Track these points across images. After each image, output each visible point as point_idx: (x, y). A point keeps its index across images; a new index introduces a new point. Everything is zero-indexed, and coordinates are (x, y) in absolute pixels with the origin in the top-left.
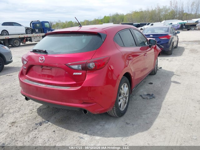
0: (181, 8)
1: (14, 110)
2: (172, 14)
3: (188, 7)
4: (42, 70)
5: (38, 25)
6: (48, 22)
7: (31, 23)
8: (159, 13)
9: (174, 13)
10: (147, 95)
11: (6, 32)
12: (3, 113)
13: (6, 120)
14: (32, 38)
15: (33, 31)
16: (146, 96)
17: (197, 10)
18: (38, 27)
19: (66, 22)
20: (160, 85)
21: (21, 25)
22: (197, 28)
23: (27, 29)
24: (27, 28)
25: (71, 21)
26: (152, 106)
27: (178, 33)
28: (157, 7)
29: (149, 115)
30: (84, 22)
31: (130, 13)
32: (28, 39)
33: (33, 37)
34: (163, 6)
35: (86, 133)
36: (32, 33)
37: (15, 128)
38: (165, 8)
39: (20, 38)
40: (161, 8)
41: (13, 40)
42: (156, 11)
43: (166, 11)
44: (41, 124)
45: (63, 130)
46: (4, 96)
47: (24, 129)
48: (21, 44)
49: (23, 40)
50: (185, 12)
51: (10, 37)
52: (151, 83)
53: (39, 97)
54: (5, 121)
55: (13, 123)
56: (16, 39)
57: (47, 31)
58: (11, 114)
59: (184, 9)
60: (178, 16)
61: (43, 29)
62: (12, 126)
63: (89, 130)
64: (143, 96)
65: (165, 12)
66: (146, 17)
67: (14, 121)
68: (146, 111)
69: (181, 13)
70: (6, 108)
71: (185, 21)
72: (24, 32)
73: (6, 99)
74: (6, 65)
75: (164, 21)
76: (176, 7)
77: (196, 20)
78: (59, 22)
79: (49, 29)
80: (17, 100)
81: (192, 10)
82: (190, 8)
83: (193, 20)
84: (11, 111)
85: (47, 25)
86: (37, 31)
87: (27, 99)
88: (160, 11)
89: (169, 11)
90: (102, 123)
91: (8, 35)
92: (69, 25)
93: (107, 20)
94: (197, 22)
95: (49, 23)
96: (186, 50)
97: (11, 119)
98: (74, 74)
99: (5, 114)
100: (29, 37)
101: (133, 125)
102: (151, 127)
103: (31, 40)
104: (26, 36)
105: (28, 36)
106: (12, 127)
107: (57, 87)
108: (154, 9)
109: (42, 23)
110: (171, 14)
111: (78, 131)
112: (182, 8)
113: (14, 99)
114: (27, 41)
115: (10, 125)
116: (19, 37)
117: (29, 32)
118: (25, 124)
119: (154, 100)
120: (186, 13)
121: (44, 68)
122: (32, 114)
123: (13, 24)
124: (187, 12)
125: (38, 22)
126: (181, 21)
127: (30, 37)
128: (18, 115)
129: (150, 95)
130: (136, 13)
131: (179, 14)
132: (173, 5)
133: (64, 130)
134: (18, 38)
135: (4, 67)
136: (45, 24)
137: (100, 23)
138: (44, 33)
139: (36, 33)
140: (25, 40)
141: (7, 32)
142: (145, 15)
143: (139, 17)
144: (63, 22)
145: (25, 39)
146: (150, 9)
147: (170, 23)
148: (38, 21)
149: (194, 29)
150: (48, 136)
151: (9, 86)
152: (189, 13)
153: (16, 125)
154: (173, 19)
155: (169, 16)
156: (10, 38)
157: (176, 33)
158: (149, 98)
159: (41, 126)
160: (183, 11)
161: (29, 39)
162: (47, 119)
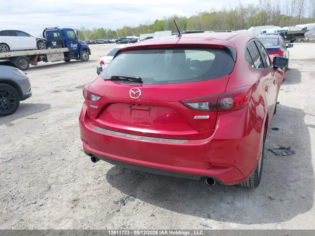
0: (276, 7)
1: (66, 178)
2: (262, 16)
3: (287, 6)
4: (131, 110)
5: (55, 35)
6: (72, 30)
7: (45, 31)
8: (242, 14)
9: (266, 15)
10: (279, 149)
11: (5, 47)
12: (49, 183)
13: (59, 196)
14: (48, 57)
15: (48, 44)
16: (279, 151)
17: (300, 10)
18: (56, 37)
19: (94, 30)
20: (291, 132)
21: (29, 35)
22: (306, 39)
23: (39, 42)
24: (38, 40)
25: (102, 28)
26: (296, 168)
27: (290, 47)
28: (238, 6)
29: (300, 183)
30: (123, 30)
31: (197, 15)
32: (41, 57)
33: (50, 53)
34: (248, 4)
35: (209, 217)
36: (47, 48)
37: (83, 211)
38: (251, 7)
39: (28, 56)
40: (245, 6)
41: (17, 59)
42: (237, 12)
43: (253, 12)
44: (123, 202)
45: (166, 212)
46: (38, 153)
47: (98, 211)
48: (31, 66)
49: (33, 59)
50: (282, 14)
51: (12, 54)
52: (276, 129)
53: (126, 157)
54: (59, 198)
55: (75, 200)
56: (21, 57)
57: (72, 44)
58: (63, 186)
59: (281, 9)
60: (271, 20)
61: (65, 42)
62: (76, 206)
63: (211, 211)
64: (274, 151)
65: (251, 14)
66: (221, 22)
67: (75, 197)
68: (292, 176)
69: (276, 15)
70: (51, 175)
71: (286, 28)
72: (35, 46)
73: (44, 159)
74: (22, 100)
75: (252, 28)
76: (268, 5)
77: (303, 26)
78: (83, 31)
79: (74, 41)
80: (63, 160)
81: (293, 10)
82: (290, 7)
83: (297, 26)
84: (62, 180)
85: (71, 35)
86: (55, 44)
87: (94, 160)
88: (244, 12)
89: (258, 13)
90: (229, 198)
91: (9, 51)
92: (99, 34)
93: (159, 26)
94: (305, 29)
95: (74, 32)
96: (302, 74)
97: (67, 194)
98: (196, 117)
99: (53, 186)
100: (43, 55)
101: (281, 200)
102: (313, 203)
103: (45, 60)
104: (38, 53)
105: (42, 53)
106: (75, 208)
107: (163, 139)
108: (234, 10)
109: (63, 32)
110: (260, 17)
111: (194, 214)
112: (278, 7)
113: (57, 158)
114: (39, 60)
115: (72, 205)
116: (26, 54)
117: (42, 47)
118: (96, 202)
119: (294, 157)
120: (284, 15)
121: (134, 107)
122: (100, 185)
123: (17, 33)
124: (286, 14)
125: (57, 30)
126: (279, 29)
127: (45, 55)
128: (76, 186)
129: (284, 149)
130: (206, 15)
131: (273, 16)
132: (263, 3)
133: (169, 212)
134: (26, 56)
135: (20, 105)
136: (68, 32)
137: (149, 31)
138: (66, 47)
139: (54, 48)
140: (36, 59)
141: (7, 47)
142: (221, 18)
143: (210, 21)
144: (89, 30)
145: (37, 57)
146: (228, 9)
147: (263, 30)
148: (56, 28)
149: (301, 40)
150: (147, 223)
151: (39, 137)
152: (288, 15)
153: (81, 203)
154: (264, 24)
155: (257, 19)
156: (12, 56)
157: (287, 47)
158: (285, 154)
159: (126, 206)
160: (280, 12)
161: (43, 58)
162: (130, 194)
